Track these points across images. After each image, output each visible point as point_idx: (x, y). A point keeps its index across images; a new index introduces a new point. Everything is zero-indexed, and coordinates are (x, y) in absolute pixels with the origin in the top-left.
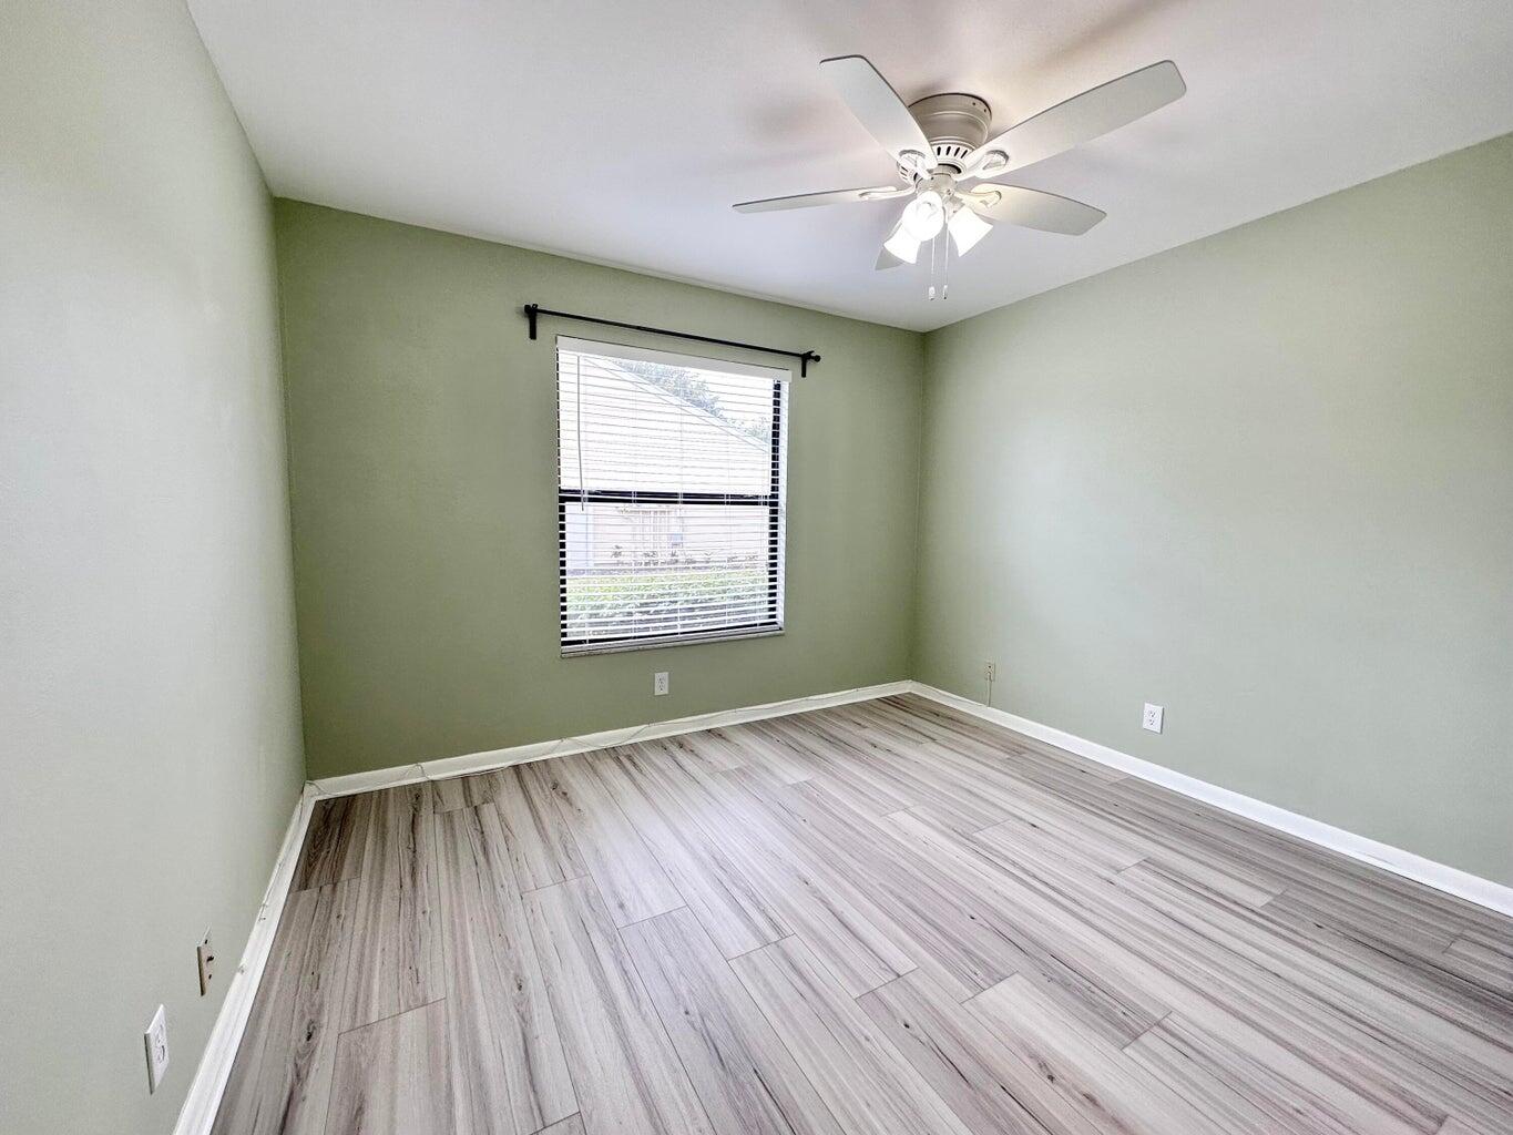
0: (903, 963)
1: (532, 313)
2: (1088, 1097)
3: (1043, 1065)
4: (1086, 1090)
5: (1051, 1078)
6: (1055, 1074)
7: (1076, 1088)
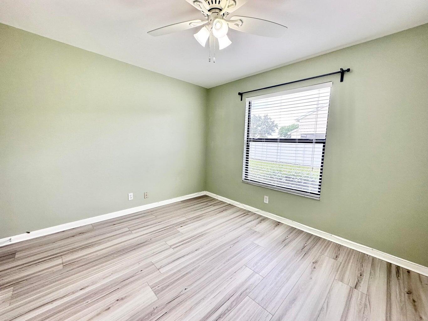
0: (163, 270)
1: (241, 94)
2: (109, 308)
3: (122, 299)
4: (111, 308)
5: (118, 300)
6: (118, 302)
7: (112, 306)
